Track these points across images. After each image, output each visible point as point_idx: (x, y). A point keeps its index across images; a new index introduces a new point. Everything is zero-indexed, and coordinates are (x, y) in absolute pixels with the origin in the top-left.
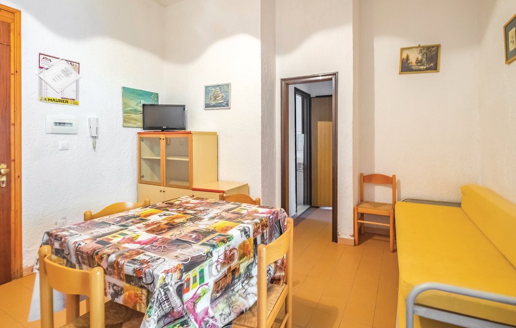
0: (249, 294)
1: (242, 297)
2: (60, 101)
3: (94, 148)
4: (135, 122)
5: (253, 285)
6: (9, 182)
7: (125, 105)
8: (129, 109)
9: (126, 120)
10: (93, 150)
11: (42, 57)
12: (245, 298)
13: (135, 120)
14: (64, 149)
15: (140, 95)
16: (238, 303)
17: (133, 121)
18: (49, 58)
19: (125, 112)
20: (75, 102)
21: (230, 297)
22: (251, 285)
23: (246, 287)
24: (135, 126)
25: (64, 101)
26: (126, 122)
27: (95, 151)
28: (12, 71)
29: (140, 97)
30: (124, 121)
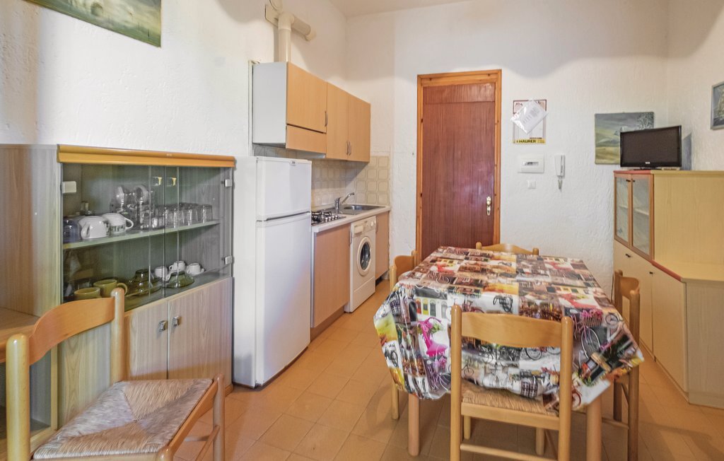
0: (494, 374)
1: (485, 371)
2: (528, 141)
3: (560, 188)
4: (612, 157)
5: (507, 373)
6: (492, 212)
7: (598, 136)
8: (603, 140)
9: (599, 155)
10: (559, 190)
11: (515, 103)
12: (486, 374)
13: (611, 154)
14: (532, 188)
15: (620, 120)
16: (475, 371)
17: (609, 156)
18: (520, 103)
19: (597, 145)
20: (541, 140)
21: (475, 360)
22: (506, 371)
23: (500, 368)
24: (612, 162)
25: (532, 141)
26: (600, 157)
27: (561, 191)
28: (496, 122)
29: (621, 123)
30: (597, 157)
